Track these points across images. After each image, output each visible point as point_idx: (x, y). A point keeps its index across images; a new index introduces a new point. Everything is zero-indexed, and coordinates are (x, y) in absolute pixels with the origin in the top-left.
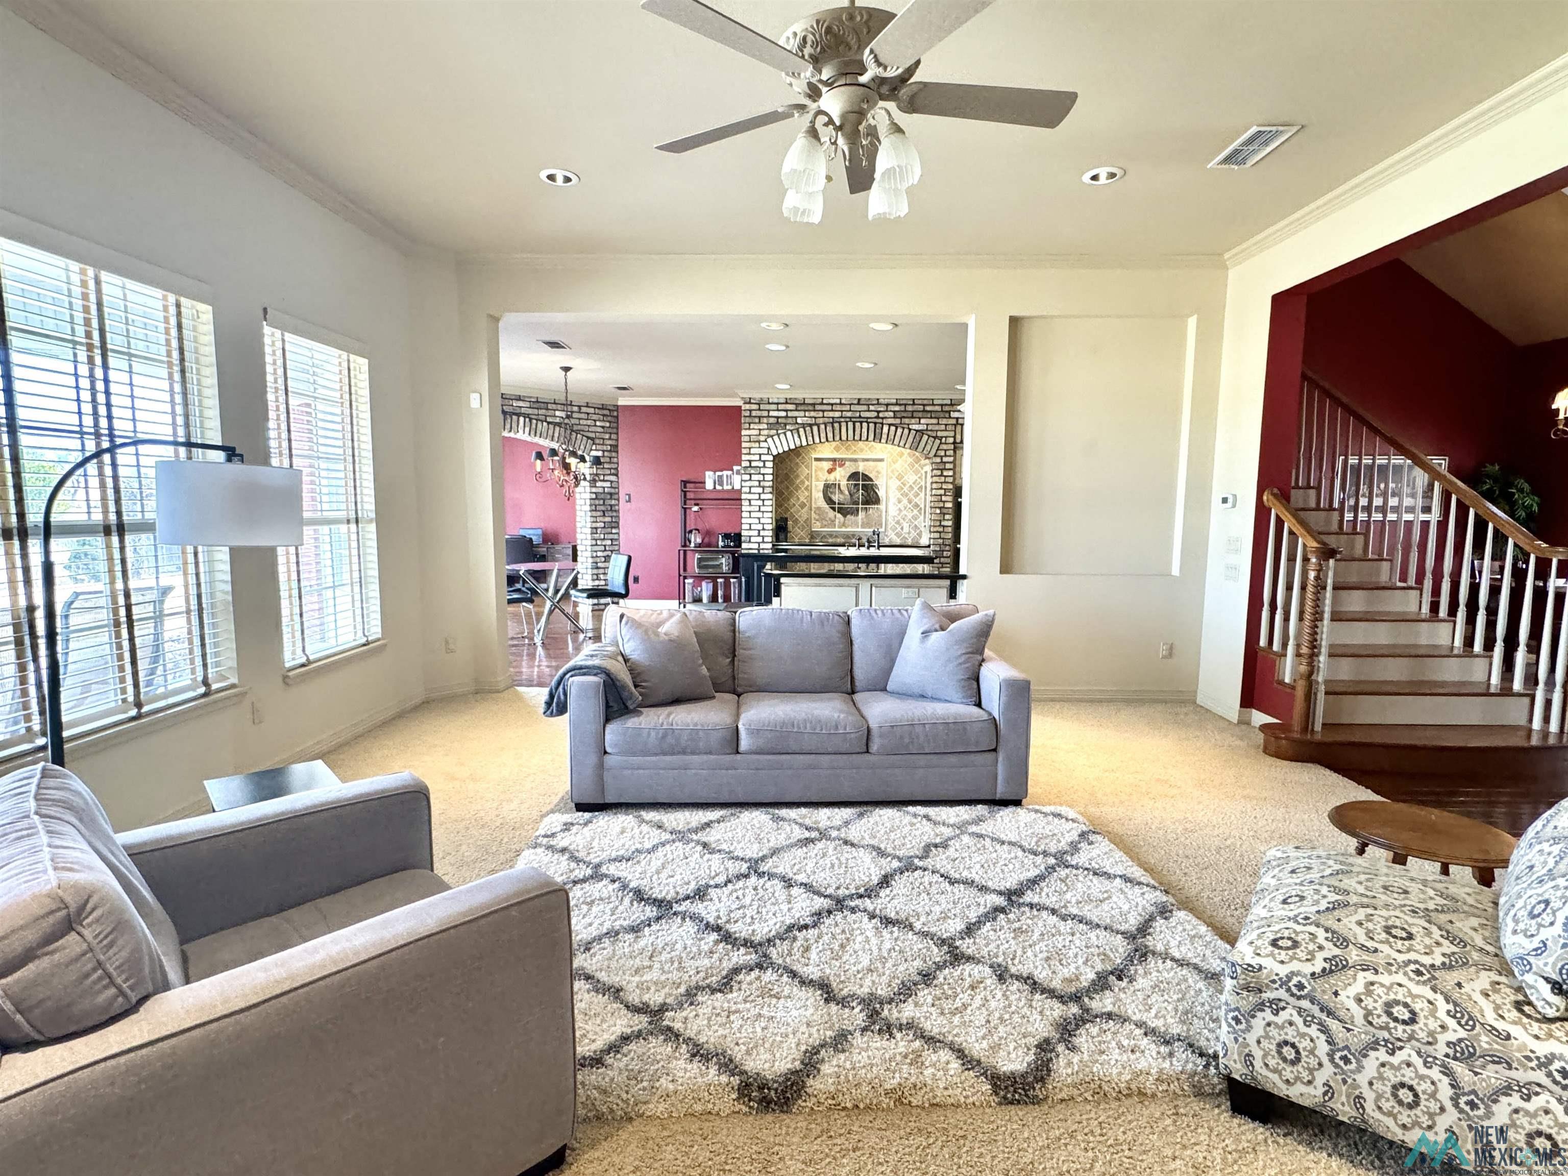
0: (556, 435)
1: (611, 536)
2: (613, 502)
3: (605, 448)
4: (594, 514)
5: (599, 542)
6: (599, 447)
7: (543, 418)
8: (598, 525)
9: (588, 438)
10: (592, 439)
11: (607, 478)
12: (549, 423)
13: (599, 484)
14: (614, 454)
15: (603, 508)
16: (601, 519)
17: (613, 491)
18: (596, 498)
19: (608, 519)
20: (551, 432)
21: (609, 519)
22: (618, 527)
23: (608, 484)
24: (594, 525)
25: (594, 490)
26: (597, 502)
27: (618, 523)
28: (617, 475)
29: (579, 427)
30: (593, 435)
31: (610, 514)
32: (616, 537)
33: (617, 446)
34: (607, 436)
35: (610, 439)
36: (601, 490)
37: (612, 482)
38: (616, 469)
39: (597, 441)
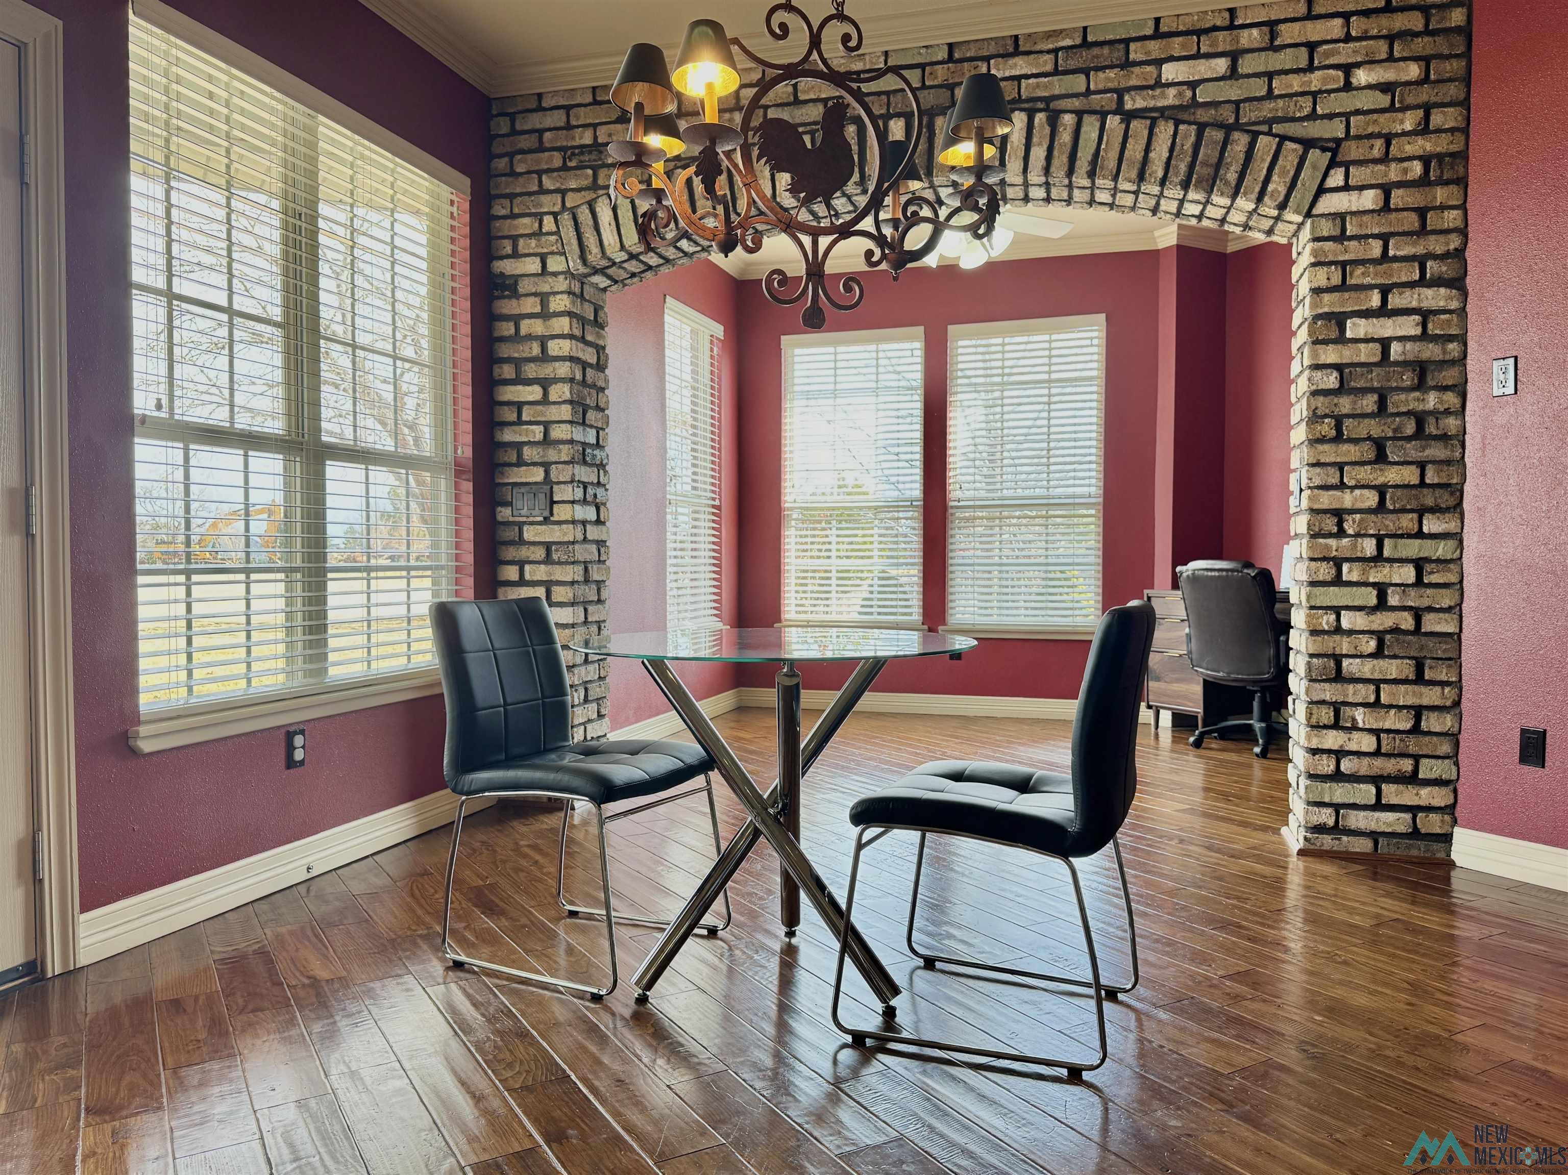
0: (1160, 152)
1: (1413, 549)
2: (1432, 401)
3: (1394, 173)
4: (1329, 453)
5: (1350, 572)
6: (1358, 175)
7: (1108, 101)
8: (1347, 499)
9: (1308, 144)
10: (1333, 147)
11: (1395, 300)
12: (1128, 117)
13: (1355, 328)
14: (1440, 194)
15: (1375, 428)
16: (1365, 474)
17: (1431, 351)
18: (1341, 390)
19: (1392, 475)
20: (1135, 149)
21: (1410, 475)
22: (1457, 508)
23: (1409, 326)
24: (1327, 500)
25: (1331, 355)
26: (1345, 404)
27: (1458, 492)
28: (1457, 283)
29: (1268, 109)
30: (1337, 129)
31: (1413, 450)
32: (1442, 549)
33: (1462, 156)
34: (1409, 121)
35: (1424, 129)
36: (1368, 353)
37: (1425, 315)
38: (1459, 254)
39: (1353, 151)
